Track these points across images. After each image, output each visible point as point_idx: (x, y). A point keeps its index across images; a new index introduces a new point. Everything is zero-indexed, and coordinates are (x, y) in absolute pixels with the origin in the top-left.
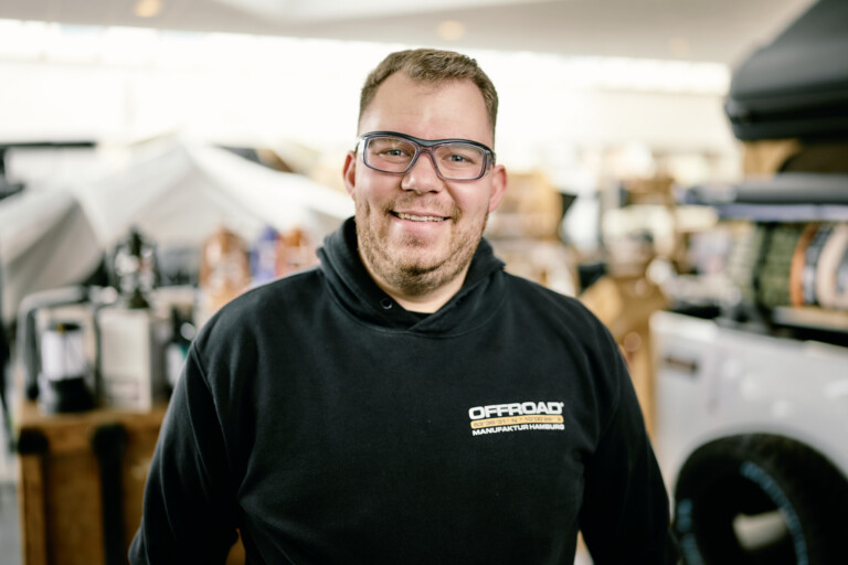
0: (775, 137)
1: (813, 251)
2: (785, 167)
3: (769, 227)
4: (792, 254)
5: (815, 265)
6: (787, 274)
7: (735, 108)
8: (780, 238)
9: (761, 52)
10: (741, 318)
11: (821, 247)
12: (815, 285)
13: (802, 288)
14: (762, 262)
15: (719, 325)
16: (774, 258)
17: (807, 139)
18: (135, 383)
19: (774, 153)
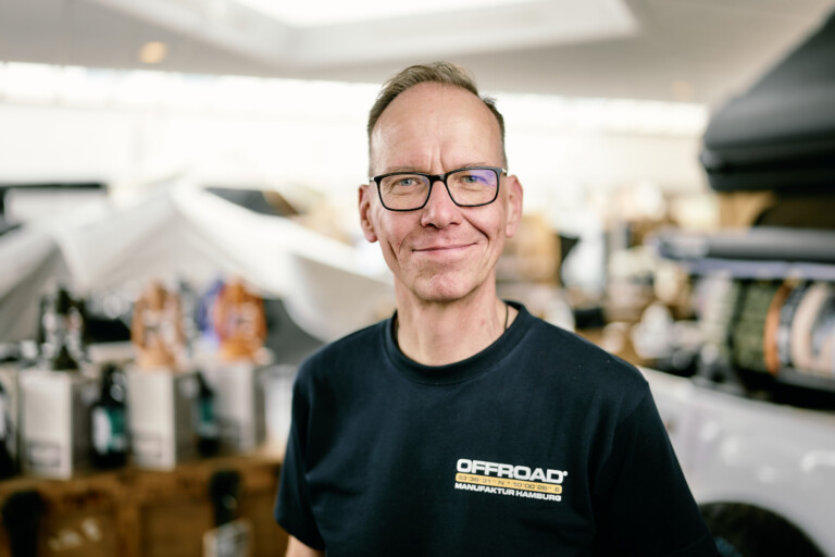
0: (750, 188)
1: (788, 309)
2: (760, 221)
3: (745, 284)
4: (766, 312)
5: (788, 324)
6: (762, 333)
7: (710, 159)
8: (755, 295)
9: (735, 100)
10: (717, 378)
11: (796, 306)
12: (789, 345)
13: (776, 349)
14: (736, 319)
15: (696, 385)
16: (748, 315)
17: (782, 191)
18: (57, 447)
19: (749, 205)
